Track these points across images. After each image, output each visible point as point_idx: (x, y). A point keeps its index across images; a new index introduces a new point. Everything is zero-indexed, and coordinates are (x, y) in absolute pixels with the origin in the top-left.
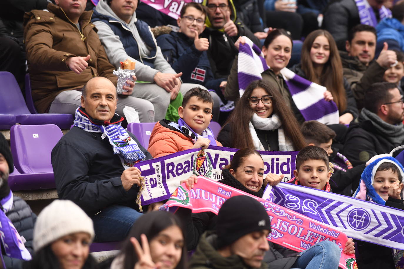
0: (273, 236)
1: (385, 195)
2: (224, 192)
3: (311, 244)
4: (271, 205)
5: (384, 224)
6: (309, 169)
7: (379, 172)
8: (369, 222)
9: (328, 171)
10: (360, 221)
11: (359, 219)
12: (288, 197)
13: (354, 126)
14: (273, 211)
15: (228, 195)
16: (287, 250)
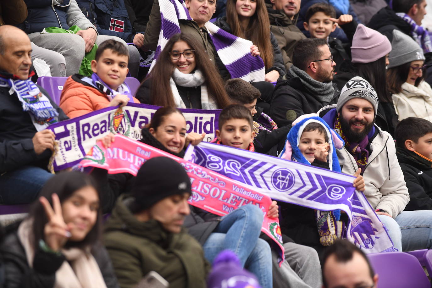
0: (194, 199)
1: (310, 157)
2: (143, 152)
3: (233, 208)
4: (192, 166)
5: (309, 185)
6: (232, 129)
7: (306, 133)
8: (293, 183)
9: (252, 131)
10: (285, 182)
11: (283, 179)
12: (210, 157)
13: (282, 83)
14: (195, 172)
15: (148, 155)
16: (208, 214)
